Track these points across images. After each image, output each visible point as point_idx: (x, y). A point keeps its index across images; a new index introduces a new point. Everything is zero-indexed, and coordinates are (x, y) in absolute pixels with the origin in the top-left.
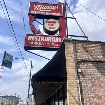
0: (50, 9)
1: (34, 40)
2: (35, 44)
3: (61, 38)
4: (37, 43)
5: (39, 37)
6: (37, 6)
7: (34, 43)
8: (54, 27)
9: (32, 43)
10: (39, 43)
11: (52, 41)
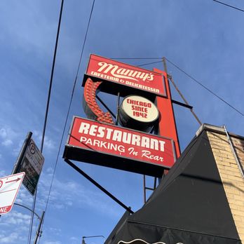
0: (135, 77)
1: (94, 135)
2: (96, 145)
3: (164, 143)
4: (103, 144)
5: (108, 129)
6: (106, 65)
7: (95, 143)
8: (146, 115)
9: (89, 141)
10: (106, 145)
11: (143, 145)
